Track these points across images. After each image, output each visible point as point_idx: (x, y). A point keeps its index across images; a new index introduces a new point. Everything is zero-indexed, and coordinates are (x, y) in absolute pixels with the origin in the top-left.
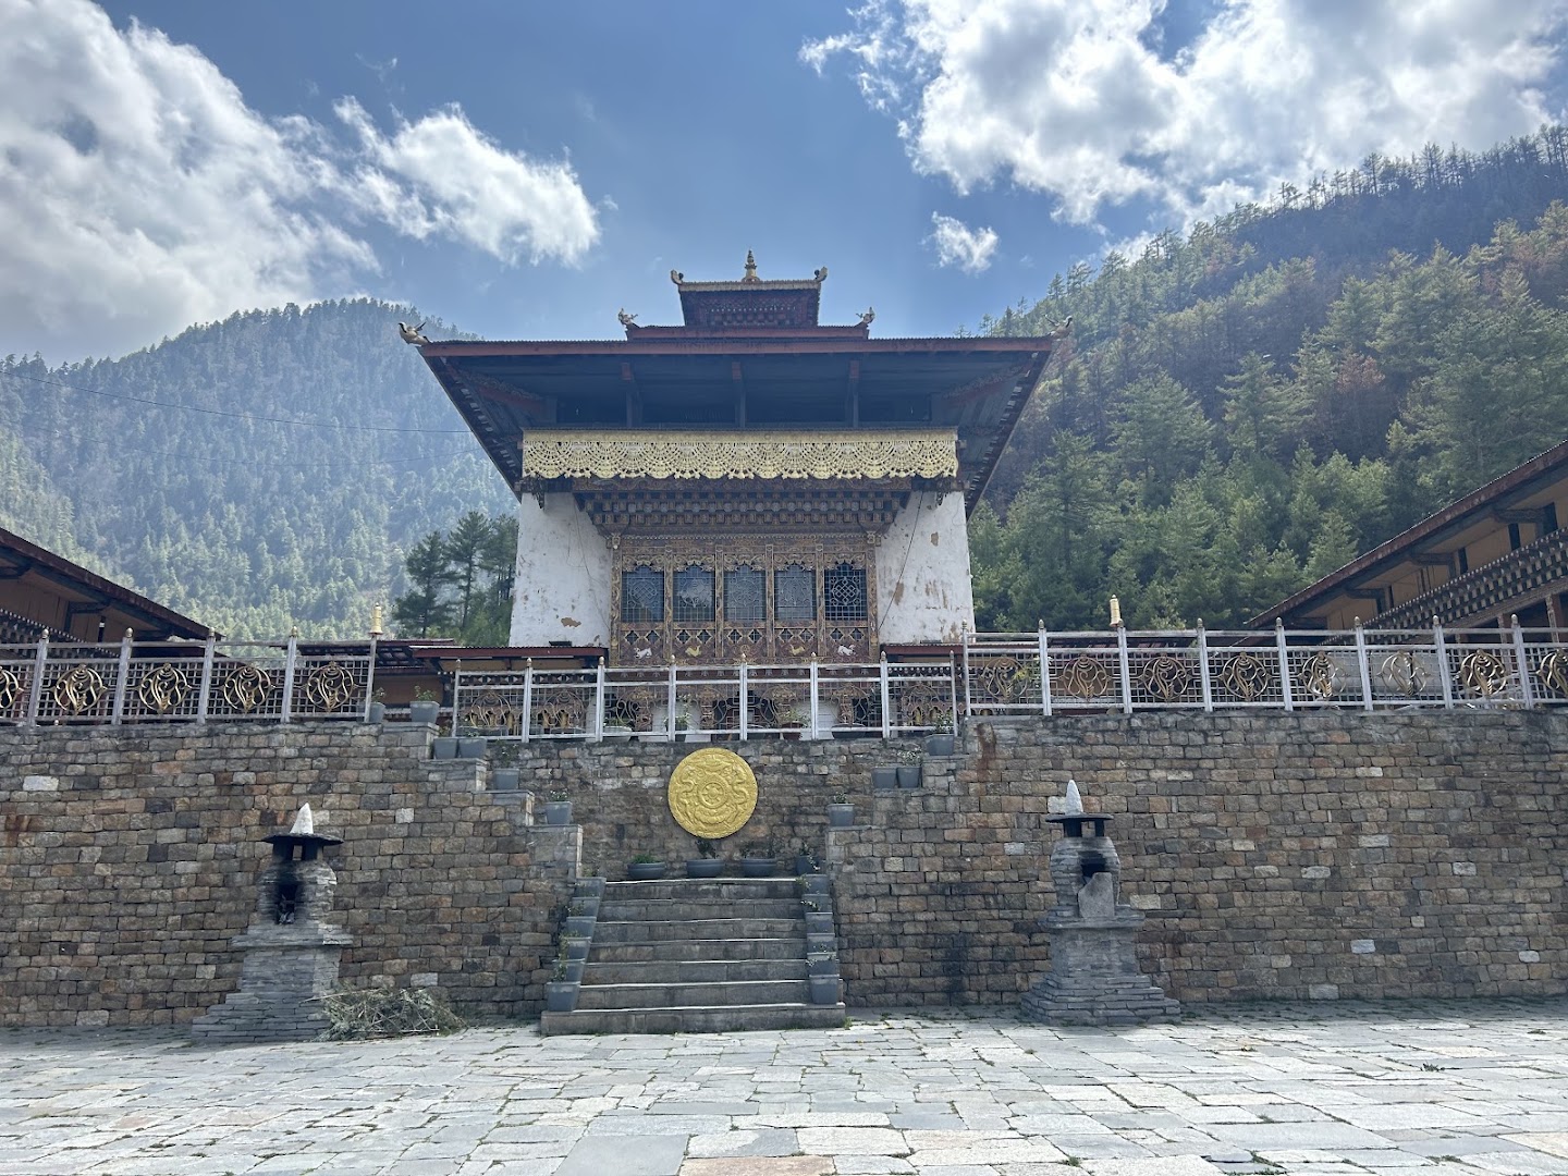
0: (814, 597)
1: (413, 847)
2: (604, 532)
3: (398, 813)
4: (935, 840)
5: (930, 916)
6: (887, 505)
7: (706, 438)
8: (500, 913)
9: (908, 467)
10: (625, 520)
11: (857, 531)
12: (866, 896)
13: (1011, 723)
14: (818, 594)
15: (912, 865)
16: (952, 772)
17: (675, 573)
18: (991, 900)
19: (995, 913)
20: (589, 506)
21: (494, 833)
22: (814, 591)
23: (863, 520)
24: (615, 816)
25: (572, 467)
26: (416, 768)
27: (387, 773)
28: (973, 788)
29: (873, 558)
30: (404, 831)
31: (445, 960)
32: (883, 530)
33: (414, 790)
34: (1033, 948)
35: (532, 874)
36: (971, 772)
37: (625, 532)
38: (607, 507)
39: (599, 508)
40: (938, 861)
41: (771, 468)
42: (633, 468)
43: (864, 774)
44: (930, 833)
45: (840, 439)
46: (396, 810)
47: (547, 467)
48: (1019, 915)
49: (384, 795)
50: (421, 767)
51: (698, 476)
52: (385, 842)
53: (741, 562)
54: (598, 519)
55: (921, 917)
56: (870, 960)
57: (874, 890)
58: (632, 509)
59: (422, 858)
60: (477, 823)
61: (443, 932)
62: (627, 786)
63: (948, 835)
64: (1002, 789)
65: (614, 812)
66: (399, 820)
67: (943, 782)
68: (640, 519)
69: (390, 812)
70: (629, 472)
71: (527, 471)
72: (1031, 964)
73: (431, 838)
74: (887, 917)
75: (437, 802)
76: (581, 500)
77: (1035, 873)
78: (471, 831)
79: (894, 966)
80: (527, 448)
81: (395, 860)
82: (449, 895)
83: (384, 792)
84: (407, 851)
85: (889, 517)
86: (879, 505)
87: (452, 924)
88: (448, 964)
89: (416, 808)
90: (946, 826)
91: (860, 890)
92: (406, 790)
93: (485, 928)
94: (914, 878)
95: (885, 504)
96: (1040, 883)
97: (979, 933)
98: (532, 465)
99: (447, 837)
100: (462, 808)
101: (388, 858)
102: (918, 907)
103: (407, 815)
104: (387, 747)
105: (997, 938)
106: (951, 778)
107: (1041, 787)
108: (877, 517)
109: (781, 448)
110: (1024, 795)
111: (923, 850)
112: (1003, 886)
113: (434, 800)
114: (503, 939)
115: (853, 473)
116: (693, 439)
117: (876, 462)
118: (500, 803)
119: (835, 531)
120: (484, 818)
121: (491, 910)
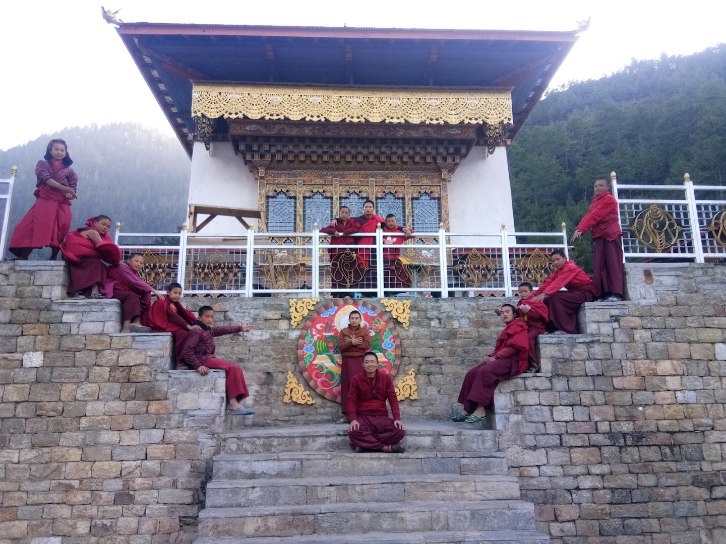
0: (404, 216)
1: (40, 394)
2: (253, 168)
3: (25, 356)
4: (603, 387)
5: (605, 469)
6: (457, 151)
7: (330, 93)
8: (137, 467)
9: (477, 116)
10: (268, 158)
11: (434, 170)
12: (535, 448)
13: (671, 269)
14: (407, 213)
15: (580, 414)
16: (616, 319)
17: (304, 198)
18: (667, 450)
19: (673, 466)
20: (242, 147)
21: (133, 378)
22: (404, 212)
23: (440, 161)
24: (263, 364)
25: (229, 111)
26: (48, 309)
27: (16, 313)
28: (639, 335)
29: (445, 189)
30: (32, 376)
31: (70, 522)
32: (452, 170)
33: (45, 330)
34: (715, 503)
35: (173, 423)
36: (633, 319)
37: (268, 168)
38: (255, 148)
39: (249, 148)
40: (609, 411)
41: (378, 115)
42: (275, 113)
43: (492, 328)
44: (598, 381)
45: (428, 95)
46: (23, 352)
47: (210, 110)
48: (697, 467)
49: (12, 337)
50: (54, 307)
51: (323, 120)
52: (9, 388)
53: (351, 191)
54: (248, 157)
55: (596, 469)
56: (545, 518)
57: (543, 440)
58: (273, 150)
59: (49, 406)
60: (114, 367)
61: (69, 488)
62: (274, 338)
63: (617, 382)
64: (668, 336)
65: (262, 361)
66: (27, 364)
67: (606, 329)
68: (279, 157)
69: (17, 356)
70: (272, 115)
71: (195, 112)
72: (713, 519)
73: (62, 383)
74: (560, 469)
75: (71, 345)
76: (236, 142)
77: (710, 422)
78: (107, 376)
79: (571, 525)
80: (195, 95)
81: (20, 408)
82: (78, 447)
83: (11, 333)
84: (32, 398)
85: (458, 159)
86: (452, 150)
87: (81, 480)
88: (73, 527)
89: (46, 352)
90: (614, 374)
91: (529, 440)
92: (36, 331)
93: (118, 485)
94: (586, 427)
95: (456, 150)
96: (716, 433)
97: (657, 486)
98: (199, 108)
99: (78, 383)
100: (98, 352)
101: (12, 406)
102: (592, 459)
103: (35, 359)
104: (19, 286)
105: (678, 492)
106: (616, 325)
107: (706, 334)
108: (450, 160)
109: (384, 101)
110: (690, 342)
111: (593, 399)
112: (679, 437)
113: (68, 343)
114: (139, 497)
115: (437, 119)
116: (321, 93)
117: (454, 112)
118: (139, 346)
119: (418, 170)
120: (121, 362)
121: (126, 464)
